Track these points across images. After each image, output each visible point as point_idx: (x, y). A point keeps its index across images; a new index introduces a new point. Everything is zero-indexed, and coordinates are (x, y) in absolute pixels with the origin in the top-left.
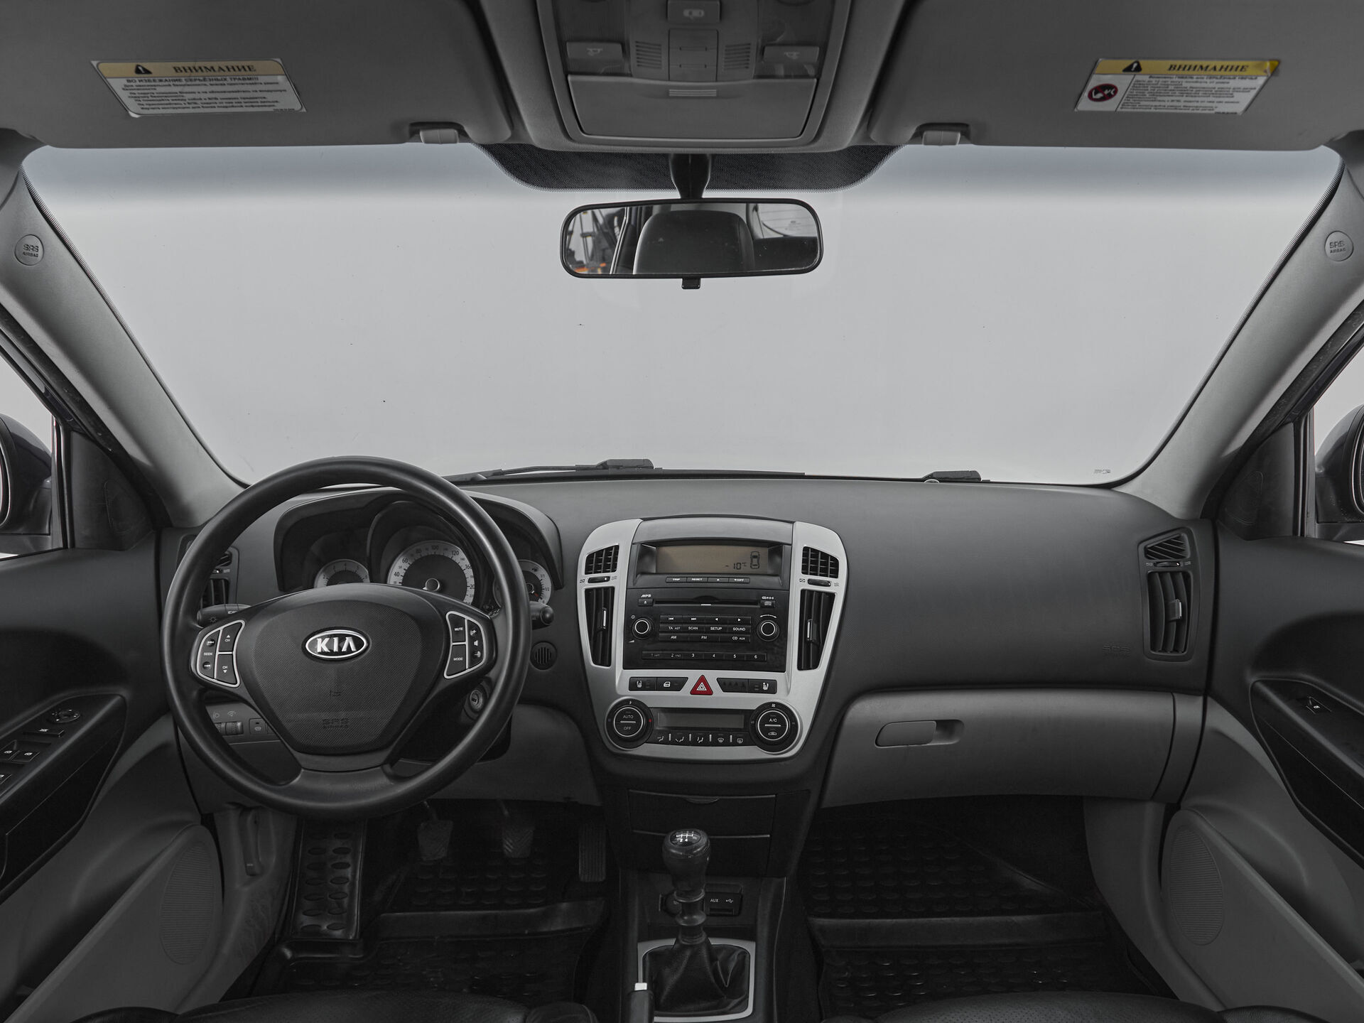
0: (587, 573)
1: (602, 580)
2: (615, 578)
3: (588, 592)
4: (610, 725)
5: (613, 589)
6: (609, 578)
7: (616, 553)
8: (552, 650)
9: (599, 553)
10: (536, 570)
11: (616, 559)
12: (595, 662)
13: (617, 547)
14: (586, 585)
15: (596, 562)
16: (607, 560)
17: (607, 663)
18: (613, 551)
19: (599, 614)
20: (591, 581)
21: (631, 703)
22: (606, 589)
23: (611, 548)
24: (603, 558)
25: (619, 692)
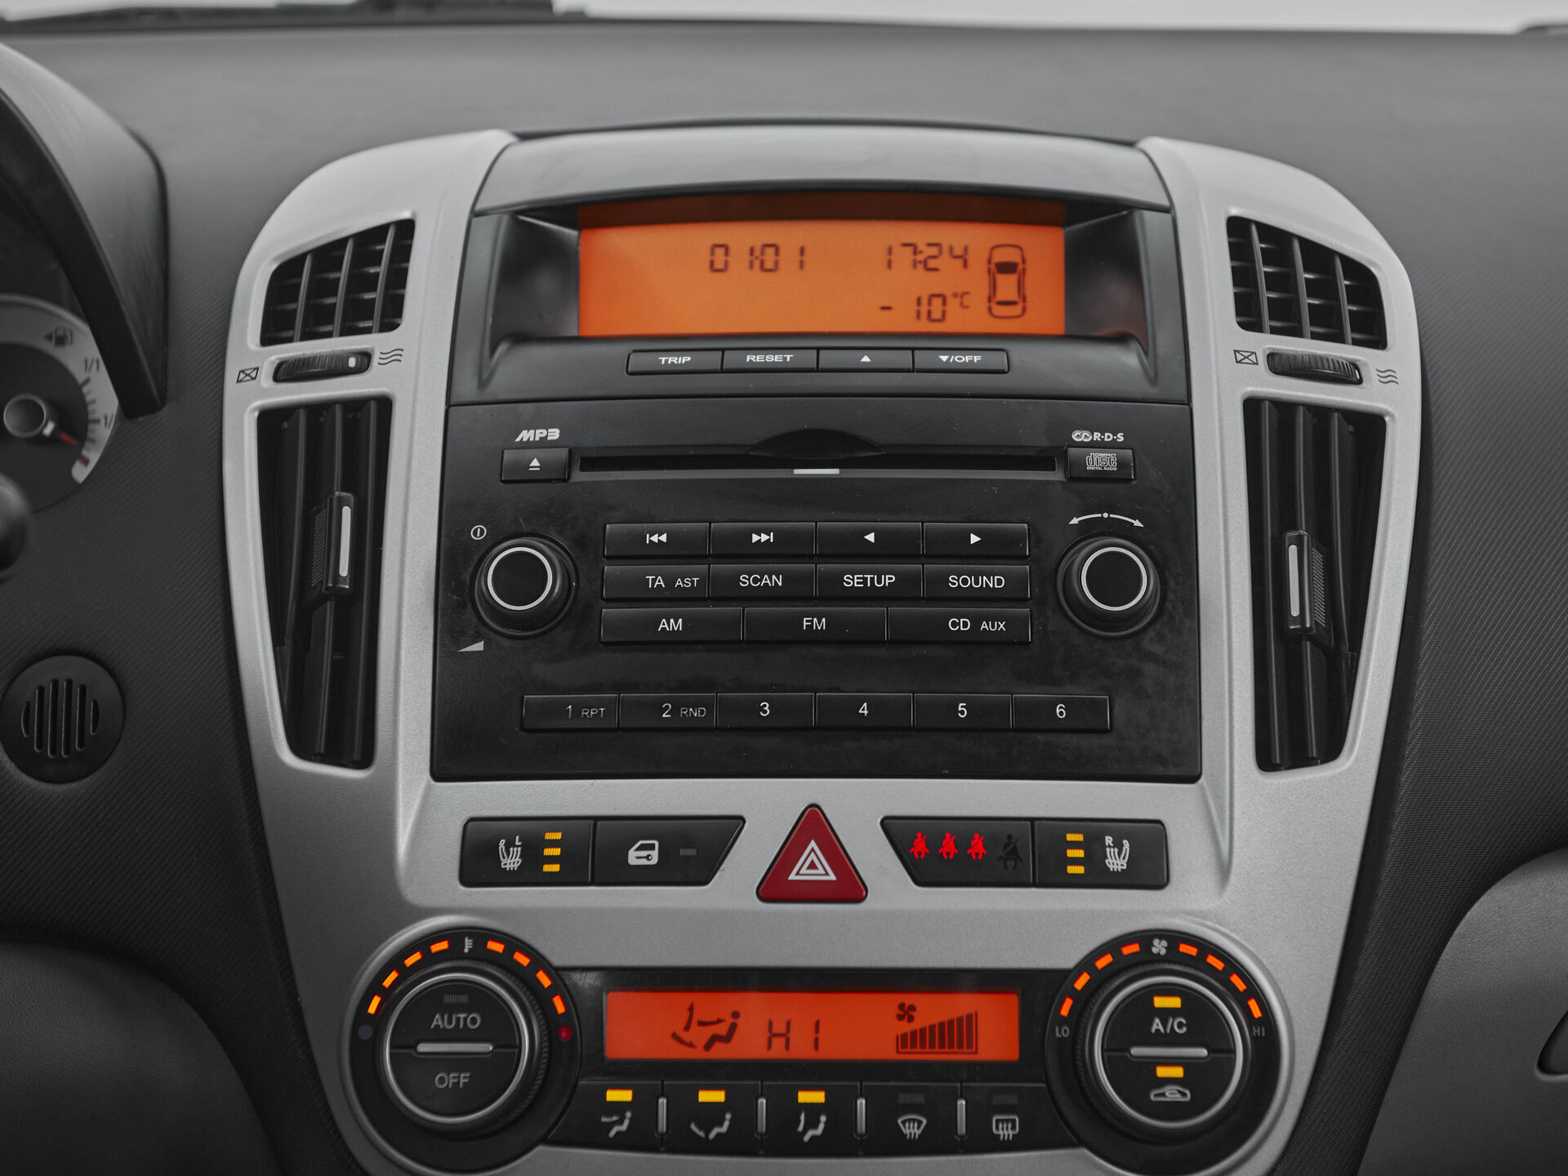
0: (267, 339)
1: (336, 368)
2: (396, 355)
3: (272, 422)
4: (364, 1056)
5: (384, 405)
6: (365, 358)
7: (403, 252)
8: (105, 688)
9: (327, 254)
10: (61, 341)
11: (398, 277)
12: (300, 747)
13: (406, 229)
14: (265, 393)
15: (308, 297)
16: (361, 281)
17: (357, 756)
18: (387, 248)
19: (320, 519)
20: (286, 373)
21: (468, 944)
22: (355, 406)
23: (378, 233)
24: (343, 275)
25: (413, 892)
